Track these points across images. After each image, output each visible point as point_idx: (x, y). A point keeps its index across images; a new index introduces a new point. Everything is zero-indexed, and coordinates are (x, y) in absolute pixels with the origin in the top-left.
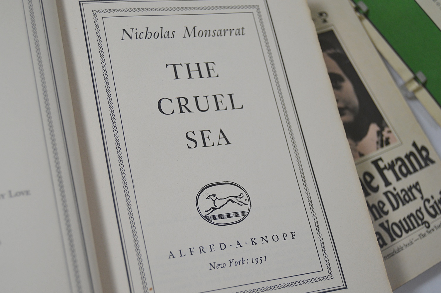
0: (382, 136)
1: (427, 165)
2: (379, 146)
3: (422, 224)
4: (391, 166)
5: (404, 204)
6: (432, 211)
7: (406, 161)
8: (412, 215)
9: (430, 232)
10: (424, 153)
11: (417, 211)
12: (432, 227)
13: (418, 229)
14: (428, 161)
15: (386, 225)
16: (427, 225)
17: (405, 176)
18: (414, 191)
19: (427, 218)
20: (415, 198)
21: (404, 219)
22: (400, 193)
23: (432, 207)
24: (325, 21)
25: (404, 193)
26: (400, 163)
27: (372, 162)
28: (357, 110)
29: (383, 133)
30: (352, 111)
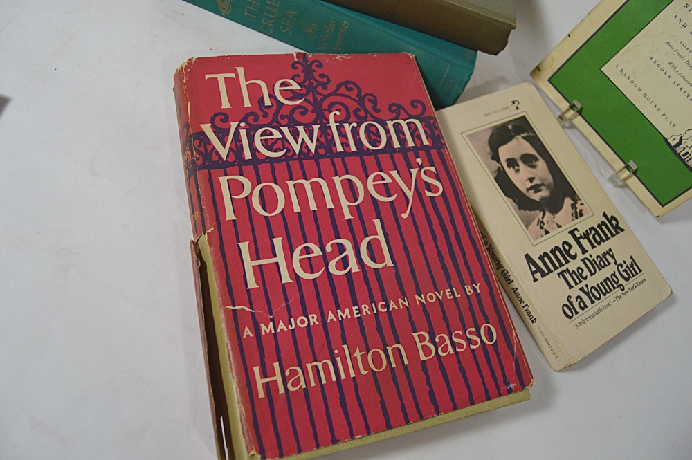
0: (576, 208)
1: (617, 233)
2: (574, 218)
3: (618, 287)
4: (586, 236)
5: (600, 270)
6: (624, 274)
7: (598, 229)
8: (608, 278)
9: (624, 294)
10: (614, 222)
11: (612, 275)
12: (625, 291)
13: (614, 291)
14: (618, 229)
15: (585, 289)
16: (622, 287)
17: (599, 243)
18: (608, 256)
19: (621, 281)
20: (609, 264)
21: (601, 283)
22: (595, 259)
23: (625, 271)
24: (517, 108)
25: (599, 259)
26: (593, 232)
27: (569, 232)
28: (552, 186)
29: (577, 205)
30: (548, 187)
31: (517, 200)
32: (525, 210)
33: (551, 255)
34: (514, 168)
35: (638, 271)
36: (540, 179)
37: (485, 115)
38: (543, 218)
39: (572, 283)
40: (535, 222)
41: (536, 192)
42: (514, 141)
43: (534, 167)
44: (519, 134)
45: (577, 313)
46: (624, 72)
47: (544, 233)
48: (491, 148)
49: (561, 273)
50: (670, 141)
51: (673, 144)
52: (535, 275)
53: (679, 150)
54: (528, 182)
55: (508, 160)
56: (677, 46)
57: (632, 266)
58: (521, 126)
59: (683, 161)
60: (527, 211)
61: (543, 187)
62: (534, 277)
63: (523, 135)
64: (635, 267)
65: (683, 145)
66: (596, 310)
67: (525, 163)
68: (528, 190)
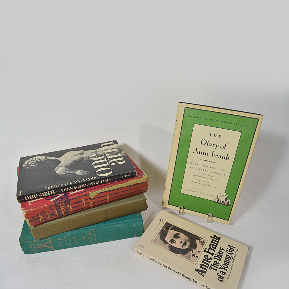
0: (201, 241)
1: (219, 240)
2: (202, 245)
3: (231, 258)
4: (210, 249)
5: (221, 257)
6: (230, 252)
7: (212, 243)
8: (226, 258)
10: (216, 237)
11: (226, 256)
12: (234, 258)
13: (230, 261)
14: (218, 239)
15: (221, 267)
17: (215, 248)
18: (221, 250)
19: (231, 256)
20: (223, 252)
21: (225, 261)
23: (229, 251)
24: (163, 221)
25: (219, 253)
26: (211, 246)
27: (204, 251)
28: (189, 240)
29: (201, 240)
30: (188, 241)
31: (181, 253)
32: (186, 254)
33: (203, 264)
34: (174, 242)
35: (233, 248)
36: (184, 240)
37: (154, 231)
38: (193, 253)
39: (216, 268)
40: (191, 256)
41: (185, 245)
42: (168, 233)
43: (179, 237)
44: (168, 230)
45: (224, 278)
46: (188, 190)
47: (196, 258)
48: (162, 241)
49: (210, 267)
50: (215, 201)
51: (217, 201)
52: (202, 274)
53: (219, 202)
54: (181, 243)
55: (170, 241)
56: (197, 175)
57: (230, 248)
58: (168, 226)
59: (223, 204)
60: (187, 254)
61: (187, 242)
62: (202, 275)
63: (170, 229)
64: (231, 247)
65: (220, 200)
66: (229, 272)
67: (176, 238)
68: (182, 246)
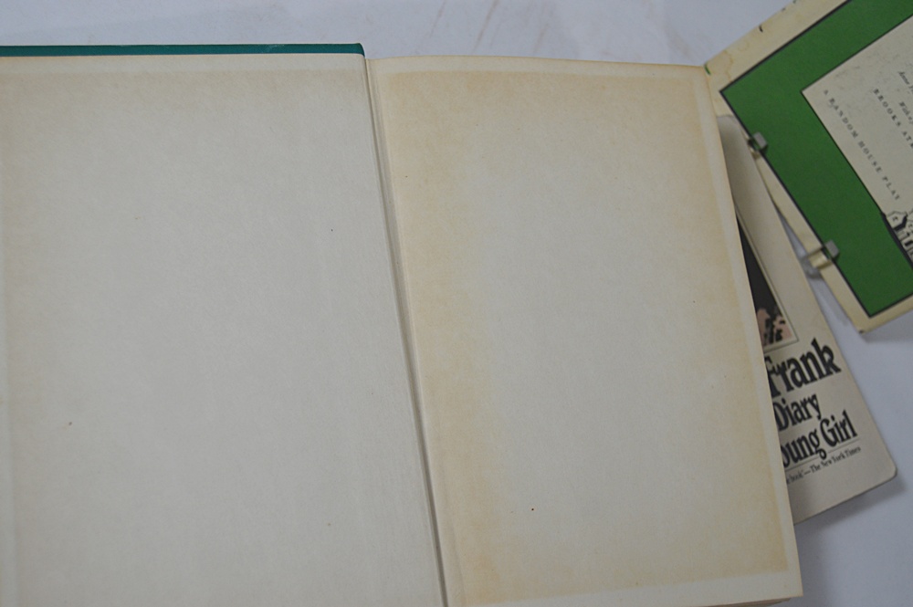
0: (773, 326)
1: (829, 373)
2: (768, 340)
3: (817, 452)
4: (782, 370)
5: (794, 423)
6: (830, 436)
7: (802, 365)
8: (804, 438)
9: (825, 464)
10: (827, 357)
11: (811, 434)
12: (829, 457)
13: (810, 458)
14: (831, 368)
16: (823, 454)
17: (799, 385)
18: (809, 406)
19: (824, 445)
20: (809, 416)
21: (793, 443)
22: (790, 407)
23: (832, 431)
25: (795, 408)
26: (793, 367)
29: (774, 323)
35: (850, 434)
57: (843, 425)
64: (847, 427)
